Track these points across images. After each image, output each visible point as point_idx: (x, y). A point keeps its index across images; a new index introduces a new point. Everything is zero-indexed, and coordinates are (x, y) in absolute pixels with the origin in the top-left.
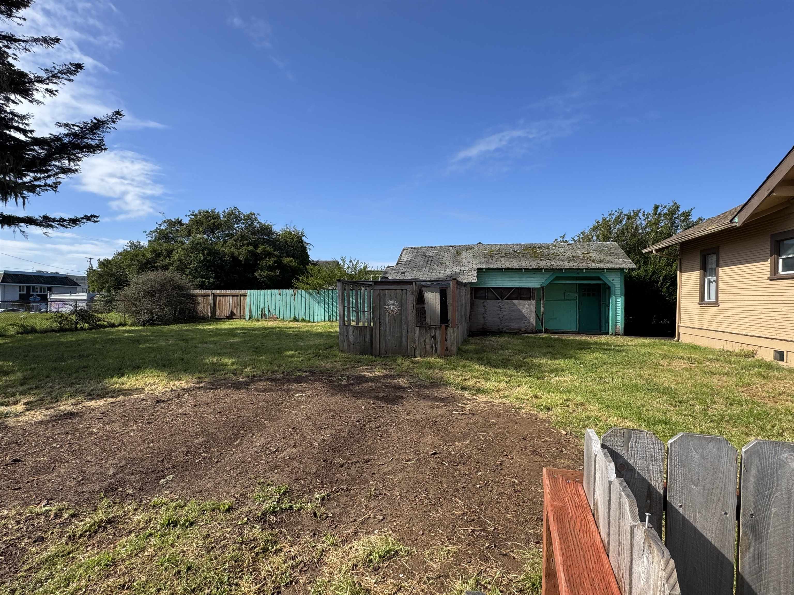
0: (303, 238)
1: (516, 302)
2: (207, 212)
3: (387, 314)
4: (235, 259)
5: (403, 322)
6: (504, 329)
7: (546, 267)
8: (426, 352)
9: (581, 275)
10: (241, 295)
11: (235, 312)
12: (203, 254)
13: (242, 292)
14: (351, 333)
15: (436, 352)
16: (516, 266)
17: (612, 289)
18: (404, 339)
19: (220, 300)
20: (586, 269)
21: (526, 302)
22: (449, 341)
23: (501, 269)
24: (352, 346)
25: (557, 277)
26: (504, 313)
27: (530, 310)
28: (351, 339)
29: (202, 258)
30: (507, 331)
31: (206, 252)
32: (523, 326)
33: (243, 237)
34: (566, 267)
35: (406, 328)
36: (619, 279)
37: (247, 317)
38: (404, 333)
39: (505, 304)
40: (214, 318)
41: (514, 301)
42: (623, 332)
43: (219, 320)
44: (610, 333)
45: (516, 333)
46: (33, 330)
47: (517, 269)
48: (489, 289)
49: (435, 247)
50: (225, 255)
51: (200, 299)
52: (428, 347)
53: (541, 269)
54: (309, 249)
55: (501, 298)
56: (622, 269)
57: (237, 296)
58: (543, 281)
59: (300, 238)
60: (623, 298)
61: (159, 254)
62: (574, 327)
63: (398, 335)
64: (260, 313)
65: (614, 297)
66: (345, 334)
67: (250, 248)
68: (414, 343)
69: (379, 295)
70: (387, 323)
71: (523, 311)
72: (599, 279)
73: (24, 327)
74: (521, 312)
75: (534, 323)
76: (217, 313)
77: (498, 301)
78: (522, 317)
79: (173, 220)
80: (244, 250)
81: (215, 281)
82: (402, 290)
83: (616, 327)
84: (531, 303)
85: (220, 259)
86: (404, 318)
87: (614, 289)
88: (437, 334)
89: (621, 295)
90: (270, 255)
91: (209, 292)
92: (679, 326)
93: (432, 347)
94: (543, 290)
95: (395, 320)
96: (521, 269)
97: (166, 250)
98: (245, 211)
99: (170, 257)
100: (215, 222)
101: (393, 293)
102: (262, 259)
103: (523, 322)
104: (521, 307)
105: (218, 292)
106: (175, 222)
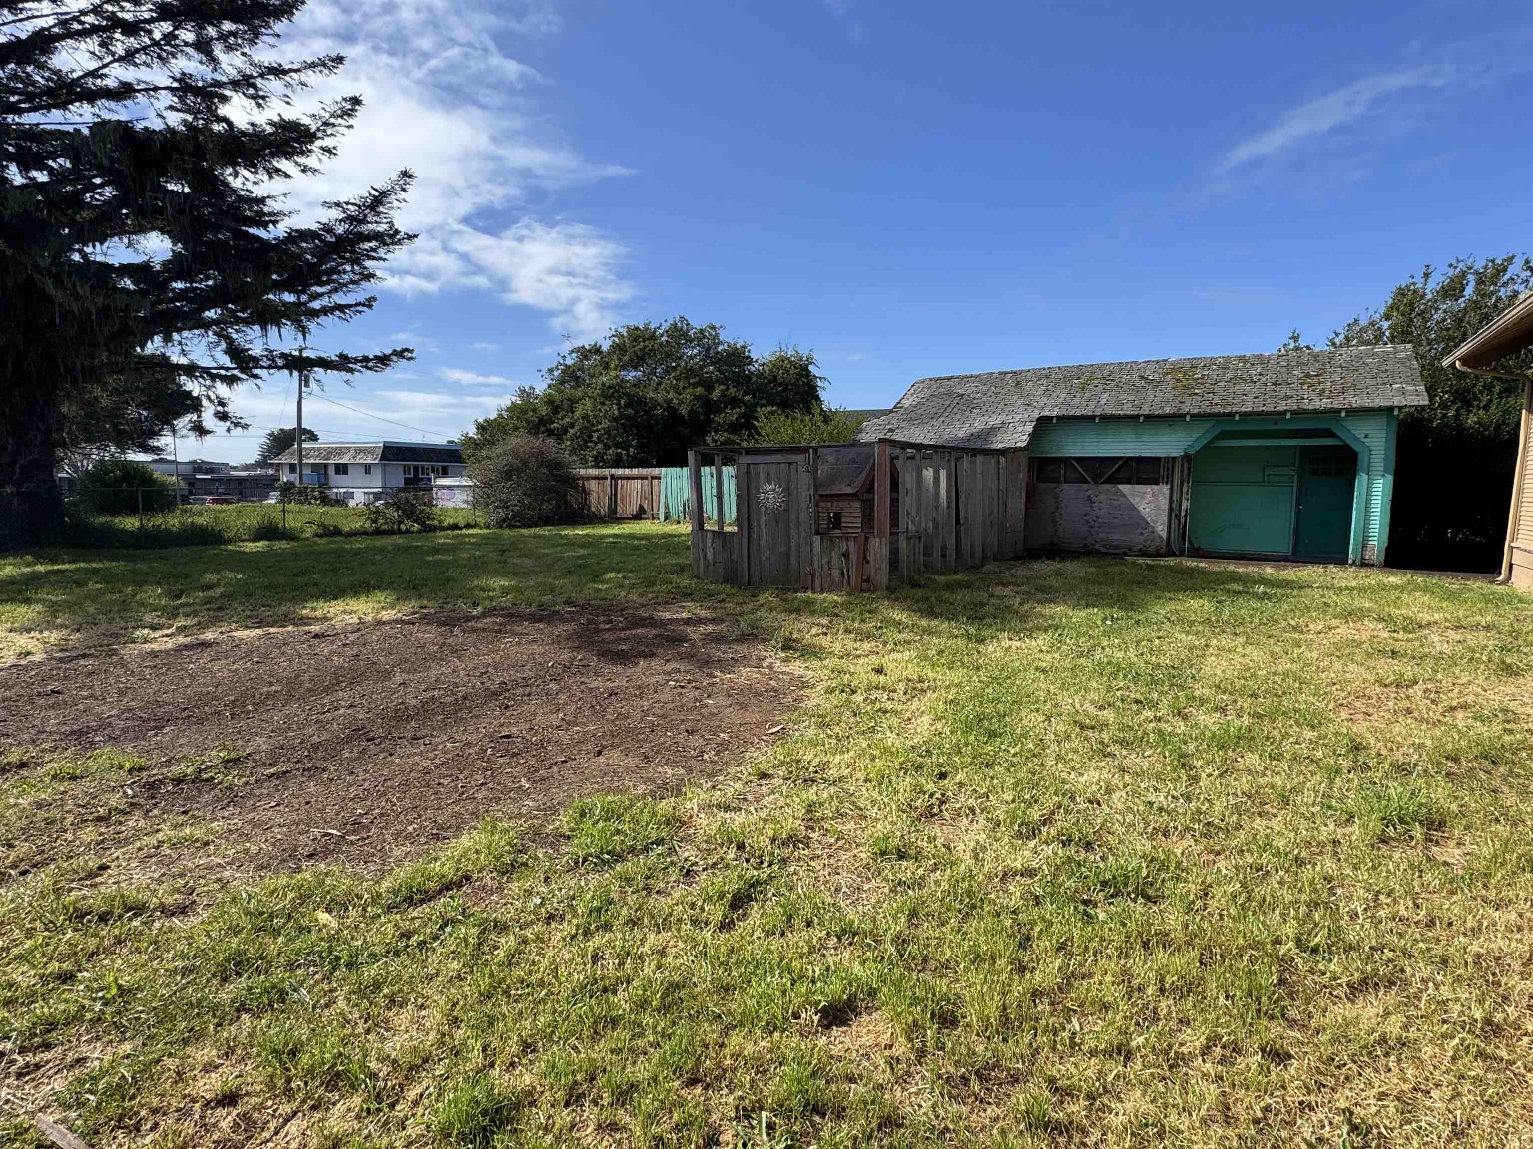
0: (811, 367)
1: (1125, 488)
2: (637, 329)
3: (763, 509)
4: (672, 411)
5: (792, 525)
6: (1097, 546)
7: (1196, 411)
8: (832, 582)
9: (1282, 426)
10: (653, 478)
11: (645, 506)
12: (619, 405)
13: (656, 471)
14: (709, 544)
15: (849, 583)
16: (1128, 410)
17: (1363, 458)
18: (793, 558)
19: (622, 486)
20: (1294, 413)
21: (1149, 489)
22: (872, 562)
23: (1092, 418)
24: (711, 567)
25: (1223, 432)
26: (1098, 513)
27: (1158, 505)
28: (710, 556)
29: (616, 412)
30: (1103, 550)
31: (623, 402)
32: (1137, 539)
33: (691, 372)
34: (1243, 409)
35: (796, 536)
36: (1383, 434)
37: (662, 517)
38: (793, 545)
39: (1103, 493)
40: (613, 517)
41: (1121, 487)
42: (1382, 558)
43: (620, 520)
44: (1350, 561)
45: (1118, 554)
46: (337, 532)
47: (1127, 417)
48: (1066, 461)
49: (977, 376)
50: (655, 406)
51: (593, 485)
52: (836, 573)
53: (1183, 416)
54: (824, 389)
55: (1094, 479)
56: (1390, 409)
57: (646, 478)
58: (1190, 440)
59: (805, 368)
60: (1390, 478)
61: (558, 407)
62: (1285, 546)
63: (783, 549)
64: (681, 508)
65: (1365, 477)
66: (701, 545)
67: (699, 391)
68: (812, 564)
69: (748, 472)
70: (763, 526)
71: (1141, 509)
72: (1330, 434)
73: (325, 526)
74: (1136, 509)
75: (1164, 534)
76: (619, 509)
77: (1086, 486)
78: (1141, 522)
79: (587, 347)
80: (687, 396)
81: (638, 453)
82: (790, 464)
83: (1364, 546)
84: (1160, 491)
85: (647, 413)
86: (793, 517)
87: (1366, 459)
88: (851, 549)
89: (1386, 470)
90: (734, 402)
91: (607, 472)
92: (1511, 548)
93: (843, 573)
94: (1189, 462)
95: (777, 522)
96: (1137, 417)
97: (570, 400)
98: (697, 322)
99: (573, 412)
100: (646, 346)
101: (773, 469)
102: (719, 411)
103: (1139, 531)
104: (1137, 499)
105: (620, 472)
106: (590, 351)
